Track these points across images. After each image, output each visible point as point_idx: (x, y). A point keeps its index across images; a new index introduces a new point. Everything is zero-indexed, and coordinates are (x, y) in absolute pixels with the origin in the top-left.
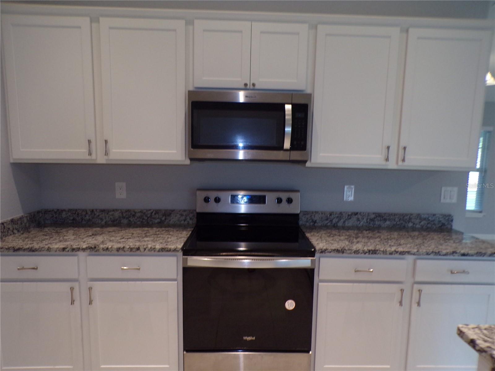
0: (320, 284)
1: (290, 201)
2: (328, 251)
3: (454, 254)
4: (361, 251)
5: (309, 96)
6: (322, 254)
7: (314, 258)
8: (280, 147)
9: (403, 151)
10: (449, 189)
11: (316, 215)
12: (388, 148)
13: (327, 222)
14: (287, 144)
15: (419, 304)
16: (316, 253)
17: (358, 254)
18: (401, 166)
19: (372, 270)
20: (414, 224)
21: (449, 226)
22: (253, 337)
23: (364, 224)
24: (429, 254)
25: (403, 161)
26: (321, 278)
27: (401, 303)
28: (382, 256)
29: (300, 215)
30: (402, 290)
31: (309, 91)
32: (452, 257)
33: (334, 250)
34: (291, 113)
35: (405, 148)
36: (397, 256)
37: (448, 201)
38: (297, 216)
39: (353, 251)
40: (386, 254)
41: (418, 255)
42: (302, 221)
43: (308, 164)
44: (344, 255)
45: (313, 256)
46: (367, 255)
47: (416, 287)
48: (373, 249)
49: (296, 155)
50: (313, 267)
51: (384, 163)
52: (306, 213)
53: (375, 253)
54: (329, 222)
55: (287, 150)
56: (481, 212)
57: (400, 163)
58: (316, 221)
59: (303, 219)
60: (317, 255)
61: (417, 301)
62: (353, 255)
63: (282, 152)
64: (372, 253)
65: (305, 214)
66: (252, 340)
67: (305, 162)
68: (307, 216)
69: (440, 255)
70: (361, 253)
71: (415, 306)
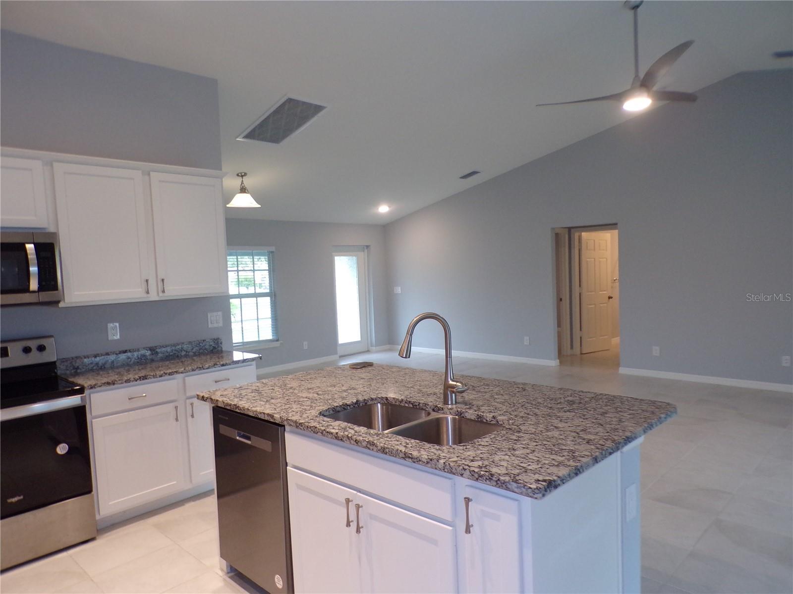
0: (93, 420)
1: (41, 348)
2: (98, 385)
3: (216, 366)
4: (132, 379)
5: (54, 235)
6: (92, 390)
7: (84, 395)
8: (26, 289)
9: (162, 282)
10: (215, 314)
11: (78, 361)
12: (147, 281)
13: (92, 366)
14: (34, 285)
15: (192, 416)
16: (85, 389)
17: (130, 382)
18: (162, 296)
19: (144, 395)
20: (187, 352)
21: (219, 349)
22: (19, 496)
23: (136, 361)
24: (195, 370)
25: (163, 292)
26: (94, 414)
27: (177, 420)
28: (153, 380)
29: (57, 364)
30: (176, 408)
31: (52, 229)
32: (214, 369)
33: (104, 383)
34: (34, 251)
35: (163, 280)
36: (167, 377)
37: (215, 325)
38: (53, 364)
39: (124, 380)
40: (157, 377)
41: (185, 373)
42: (61, 370)
43: (61, 305)
44: (116, 386)
45: (83, 393)
46: (138, 382)
47: (189, 401)
48: (143, 375)
49: (45, 296)
50: (83, 404)
51: (145, 295)
52: (64, 360)
53: (146, 379)
54: (95, 366)
55: (34, 292)
56: (277, 340)
57: (161, 294)
58: (78, 367)
59: (62, 367)
60: (87, 392)
61: (191, 414)
62: (125, 384)
63: (27, 294)
64: (143, 379)
65: (63, 362)
66: (19, 501)
67: (58, 302)
68: (66, 364)
69: (204, 369)
70: (133, 381)
71: (190, 419)
